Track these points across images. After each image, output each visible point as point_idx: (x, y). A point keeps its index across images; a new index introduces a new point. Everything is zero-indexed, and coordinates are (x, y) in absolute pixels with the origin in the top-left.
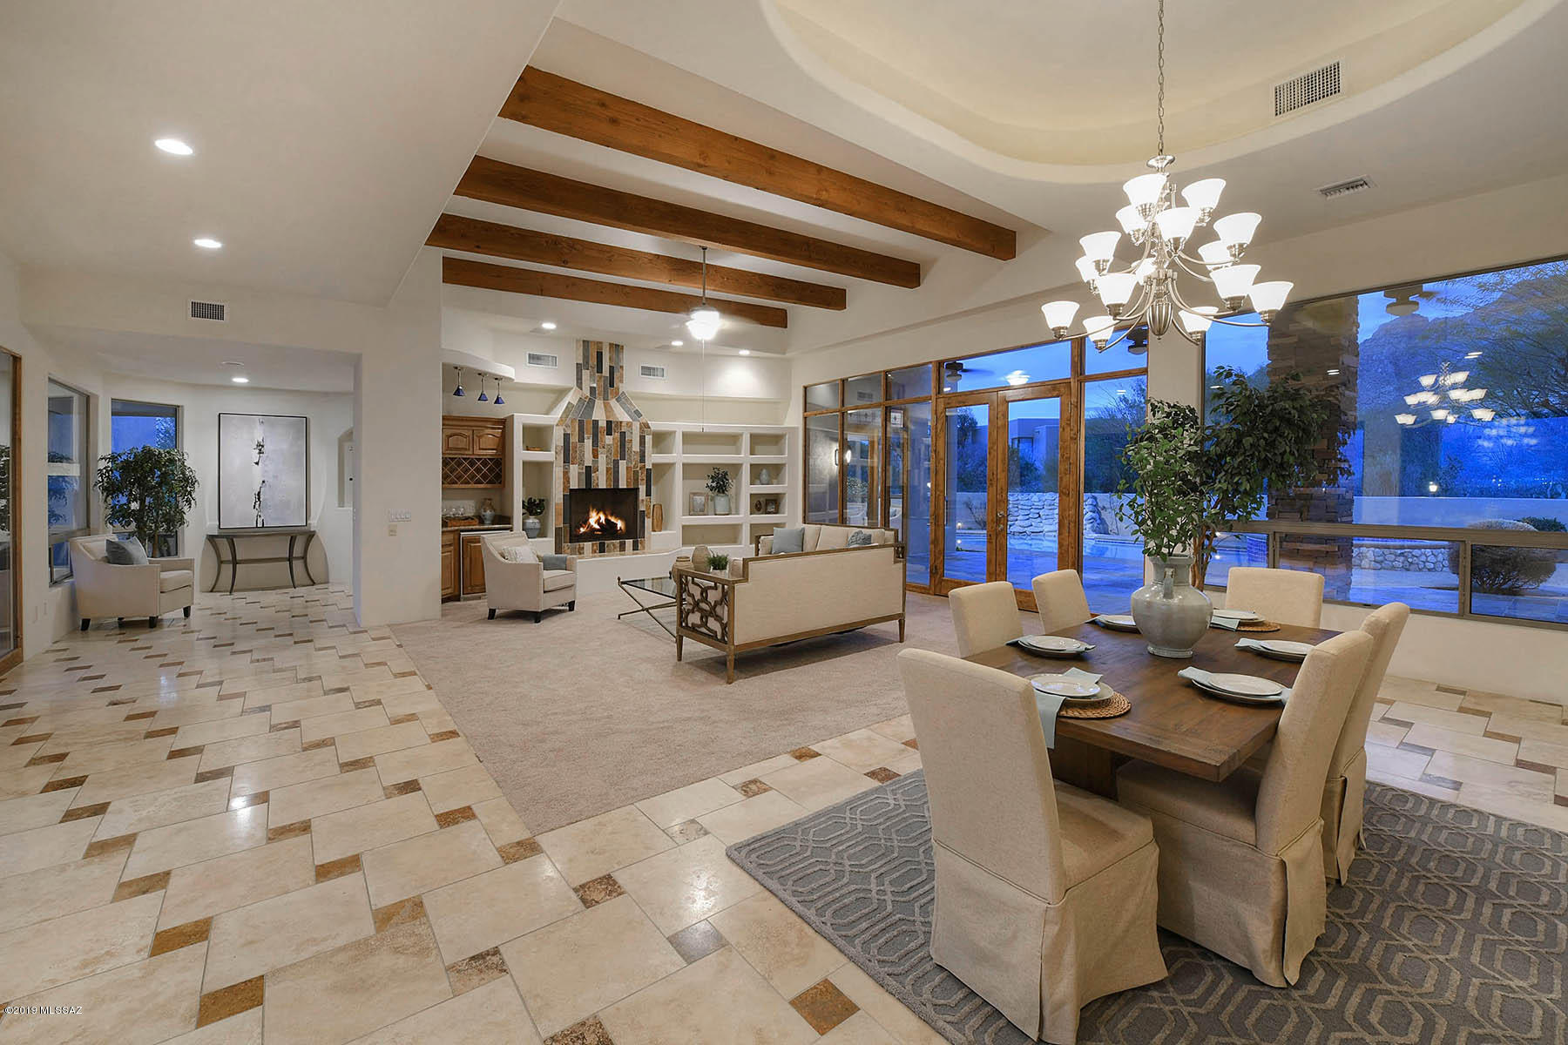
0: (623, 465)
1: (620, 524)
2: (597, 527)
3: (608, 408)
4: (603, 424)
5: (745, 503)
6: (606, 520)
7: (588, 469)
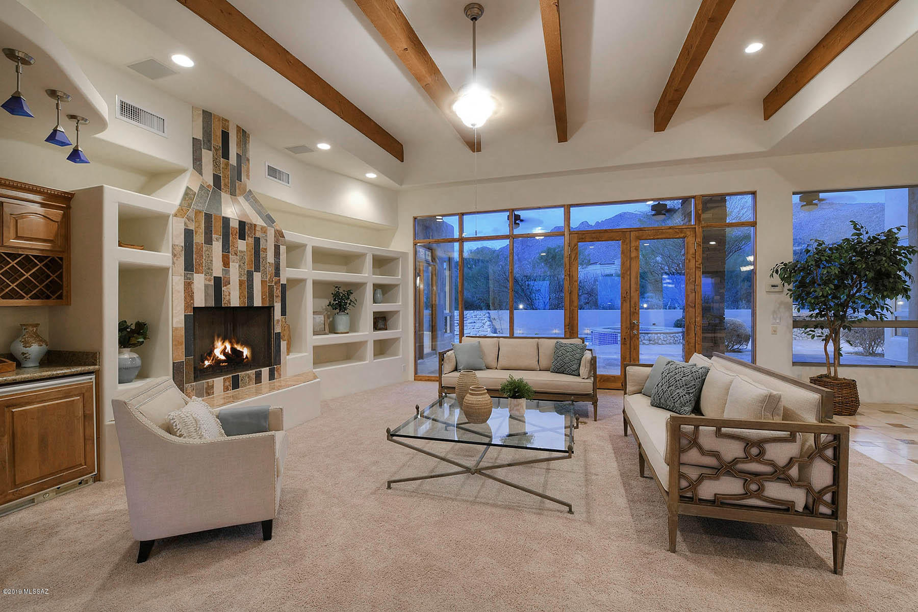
0: (257, 277)
1: (246, 352)
2: (222, 357)
4: (234, 225)
5: (367, 320)
6: (233, 349)
7: (218, 281)
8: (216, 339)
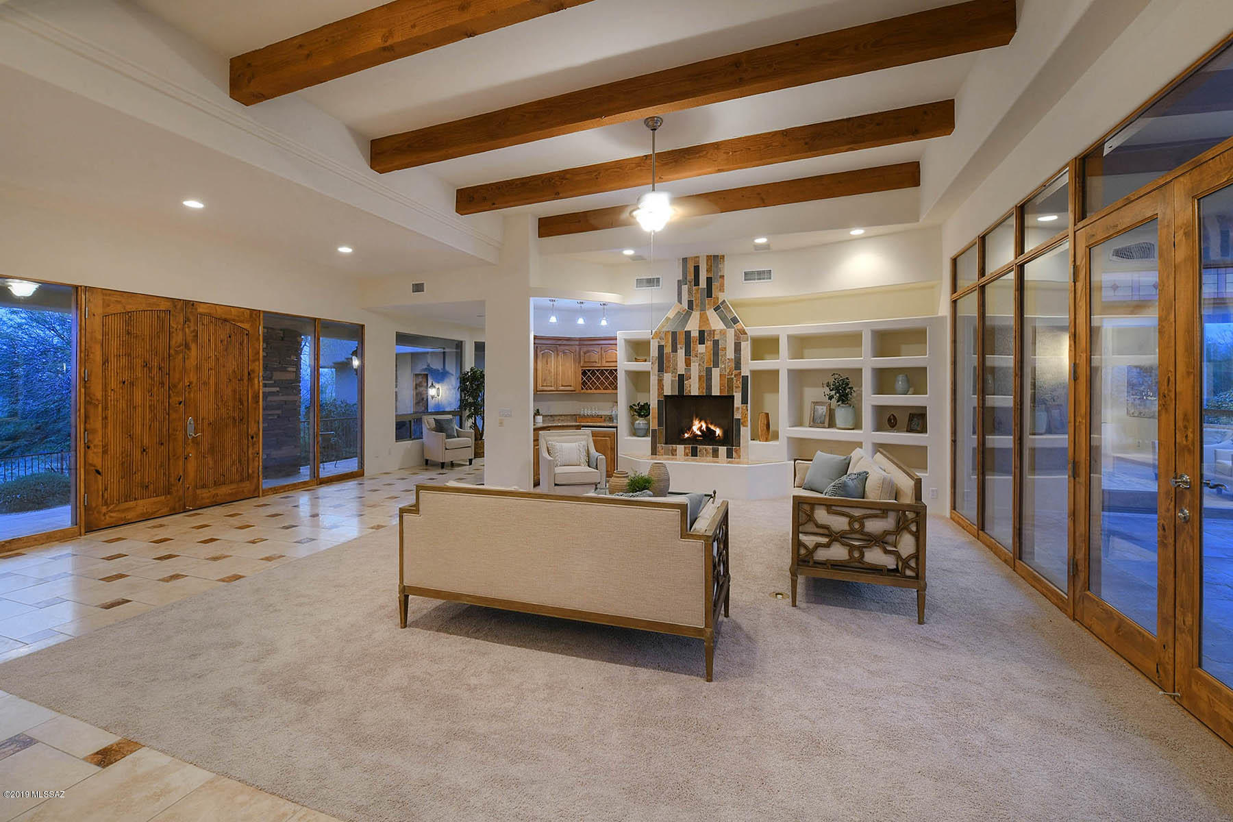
0: (716, 373)
1: (718, 432)
2: (699, 433)
3: (704, 319)
4: (695, 334)
6: (707, 428)
7: (681, 378)
8: (694, 418)
